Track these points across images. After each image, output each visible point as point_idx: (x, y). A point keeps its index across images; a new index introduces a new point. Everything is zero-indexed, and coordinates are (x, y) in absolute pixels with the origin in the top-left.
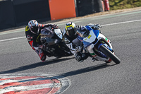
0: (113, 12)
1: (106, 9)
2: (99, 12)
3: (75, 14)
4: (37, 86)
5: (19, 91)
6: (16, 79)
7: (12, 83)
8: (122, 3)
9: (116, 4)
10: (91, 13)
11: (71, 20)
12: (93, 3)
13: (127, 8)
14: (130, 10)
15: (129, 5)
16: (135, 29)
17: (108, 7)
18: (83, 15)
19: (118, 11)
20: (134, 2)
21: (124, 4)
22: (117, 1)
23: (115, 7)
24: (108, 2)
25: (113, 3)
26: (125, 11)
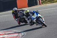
0: (42, 5)
1: (40, 4)
2: (37, 5)
3: (27, 6)
4: (12, 35)
5: (5, 37)
6: (3, 32)
7: (2, 34)
8: (46, 1)
9: (44, 2)
10: (34, 5)
11: (26, 8)
12: (34, 1)
13: (49, 3)
14: (50, 4)
15: (49, 2)
16: (52, 12)
17: (41, 3)
18: (30, 6)
19: (45, 5)
20: (51, 1)
21: (47, 2)
22: (44, 1)
23: (43, 3)
24: (41, 1)
25: (43, 2)
26: (48, 5)
